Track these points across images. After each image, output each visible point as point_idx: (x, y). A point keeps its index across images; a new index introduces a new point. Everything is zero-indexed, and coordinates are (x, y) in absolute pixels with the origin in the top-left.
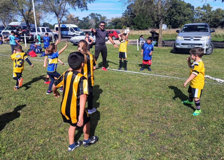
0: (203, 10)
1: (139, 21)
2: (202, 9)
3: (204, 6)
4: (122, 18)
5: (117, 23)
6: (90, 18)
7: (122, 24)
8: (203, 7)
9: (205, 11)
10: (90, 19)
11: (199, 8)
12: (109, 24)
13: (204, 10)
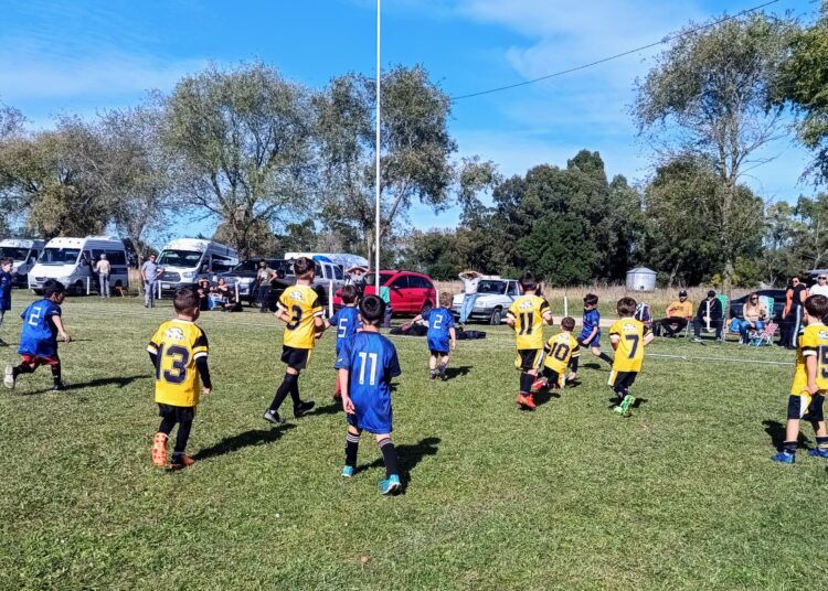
0: (799, 216)
1: (545, 250)
2: (796, 212)
3: (802, 200)
4: (458, 236)
5: (437, 253)
6: (319, 225)
7: (460, 260)
8: (798, 207)
9: (808, 221)
10: (318, 231)
11: (781, 207)
12: (402, 258)
13: (804, 217)
